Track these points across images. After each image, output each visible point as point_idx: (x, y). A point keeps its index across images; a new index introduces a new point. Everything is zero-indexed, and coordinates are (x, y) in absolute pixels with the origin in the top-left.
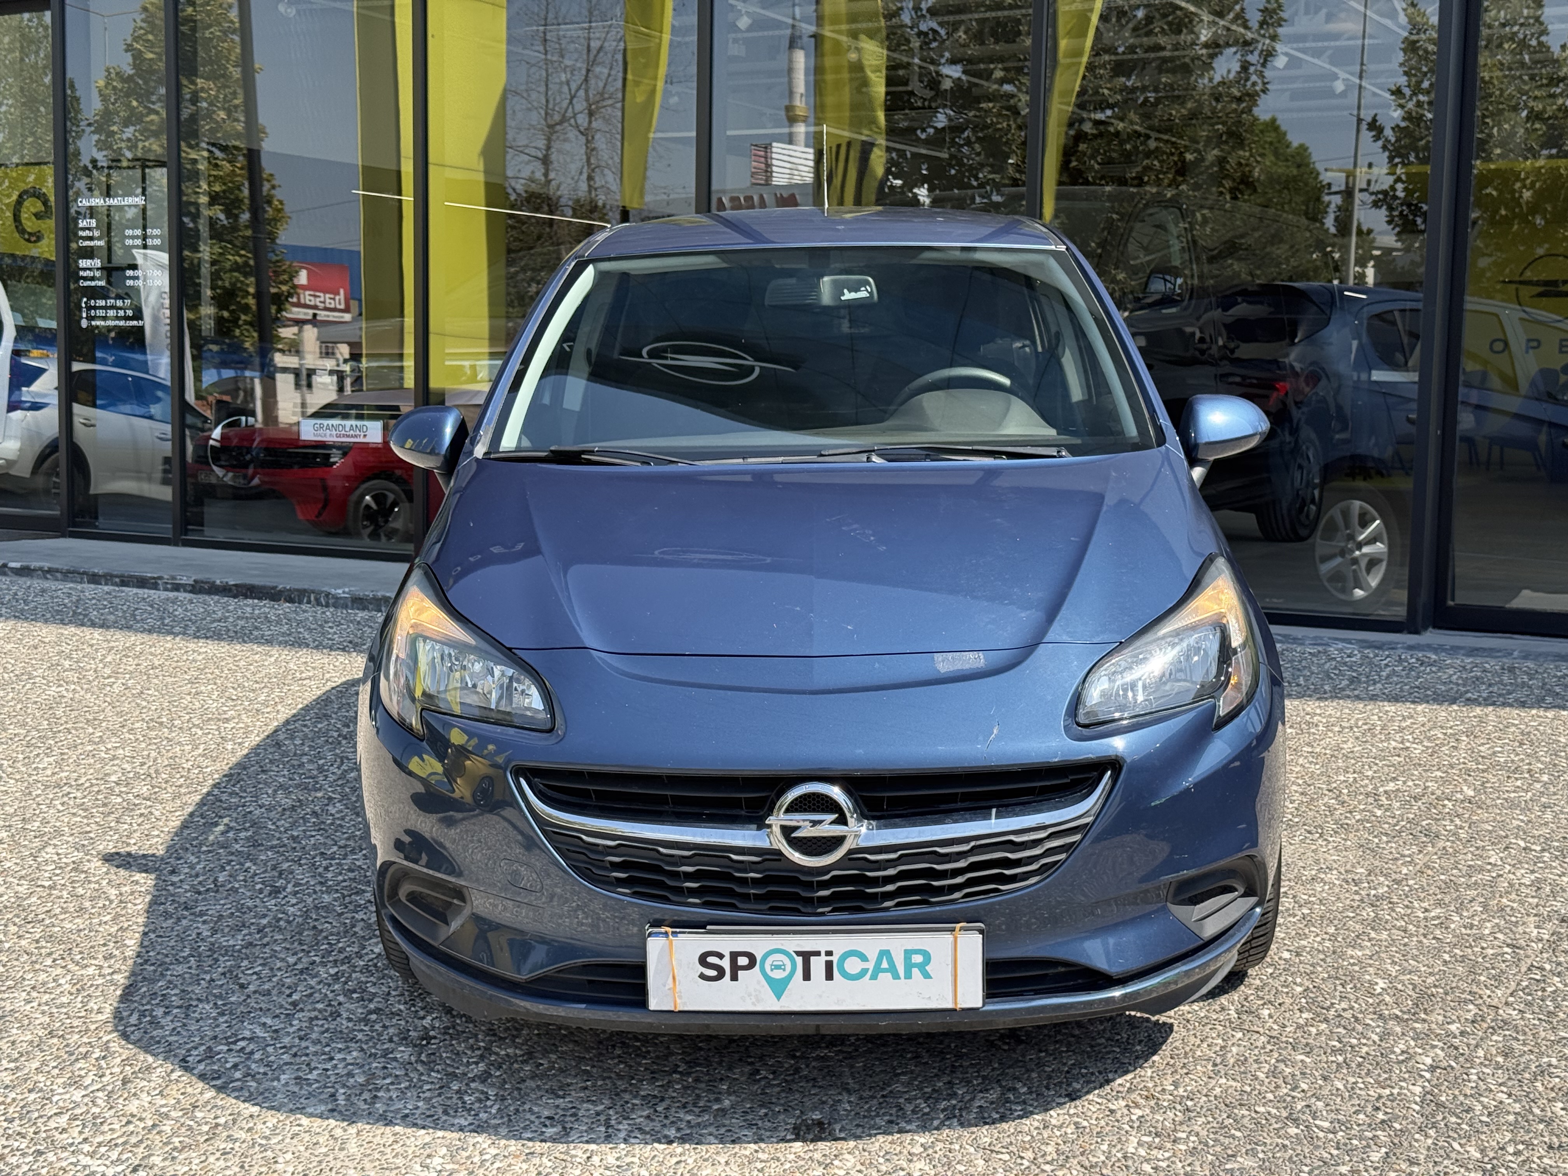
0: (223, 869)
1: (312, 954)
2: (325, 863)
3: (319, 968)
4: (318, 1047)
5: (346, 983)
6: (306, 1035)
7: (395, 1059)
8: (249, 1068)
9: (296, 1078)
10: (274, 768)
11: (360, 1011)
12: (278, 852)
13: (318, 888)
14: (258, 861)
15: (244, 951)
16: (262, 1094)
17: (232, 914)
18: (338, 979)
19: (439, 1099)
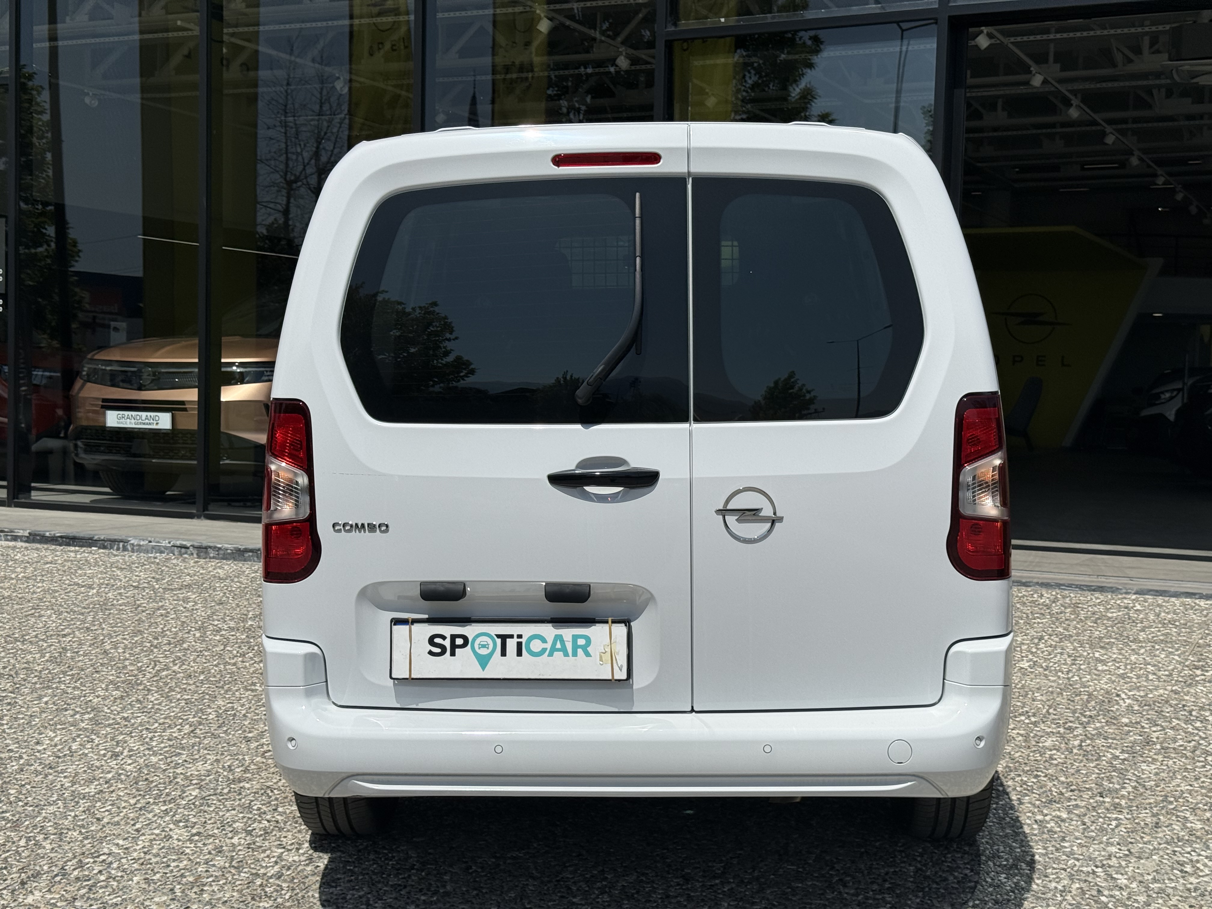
0: (74, 740)
1: (148, 797)
3: (153, 806)
4: (158, 859)
5: (174, 816)
6: (148, 851)
7: (214, 865)
8: (110, 873)
9: (145, 879)
10: (105, 669)
11: (186, 834)
12: (114, 728)
14: (100, 735)
15: (97, 796)
16: (122, 890)
17: (85, 771)
18: (168, 813)
19: (248, 890)
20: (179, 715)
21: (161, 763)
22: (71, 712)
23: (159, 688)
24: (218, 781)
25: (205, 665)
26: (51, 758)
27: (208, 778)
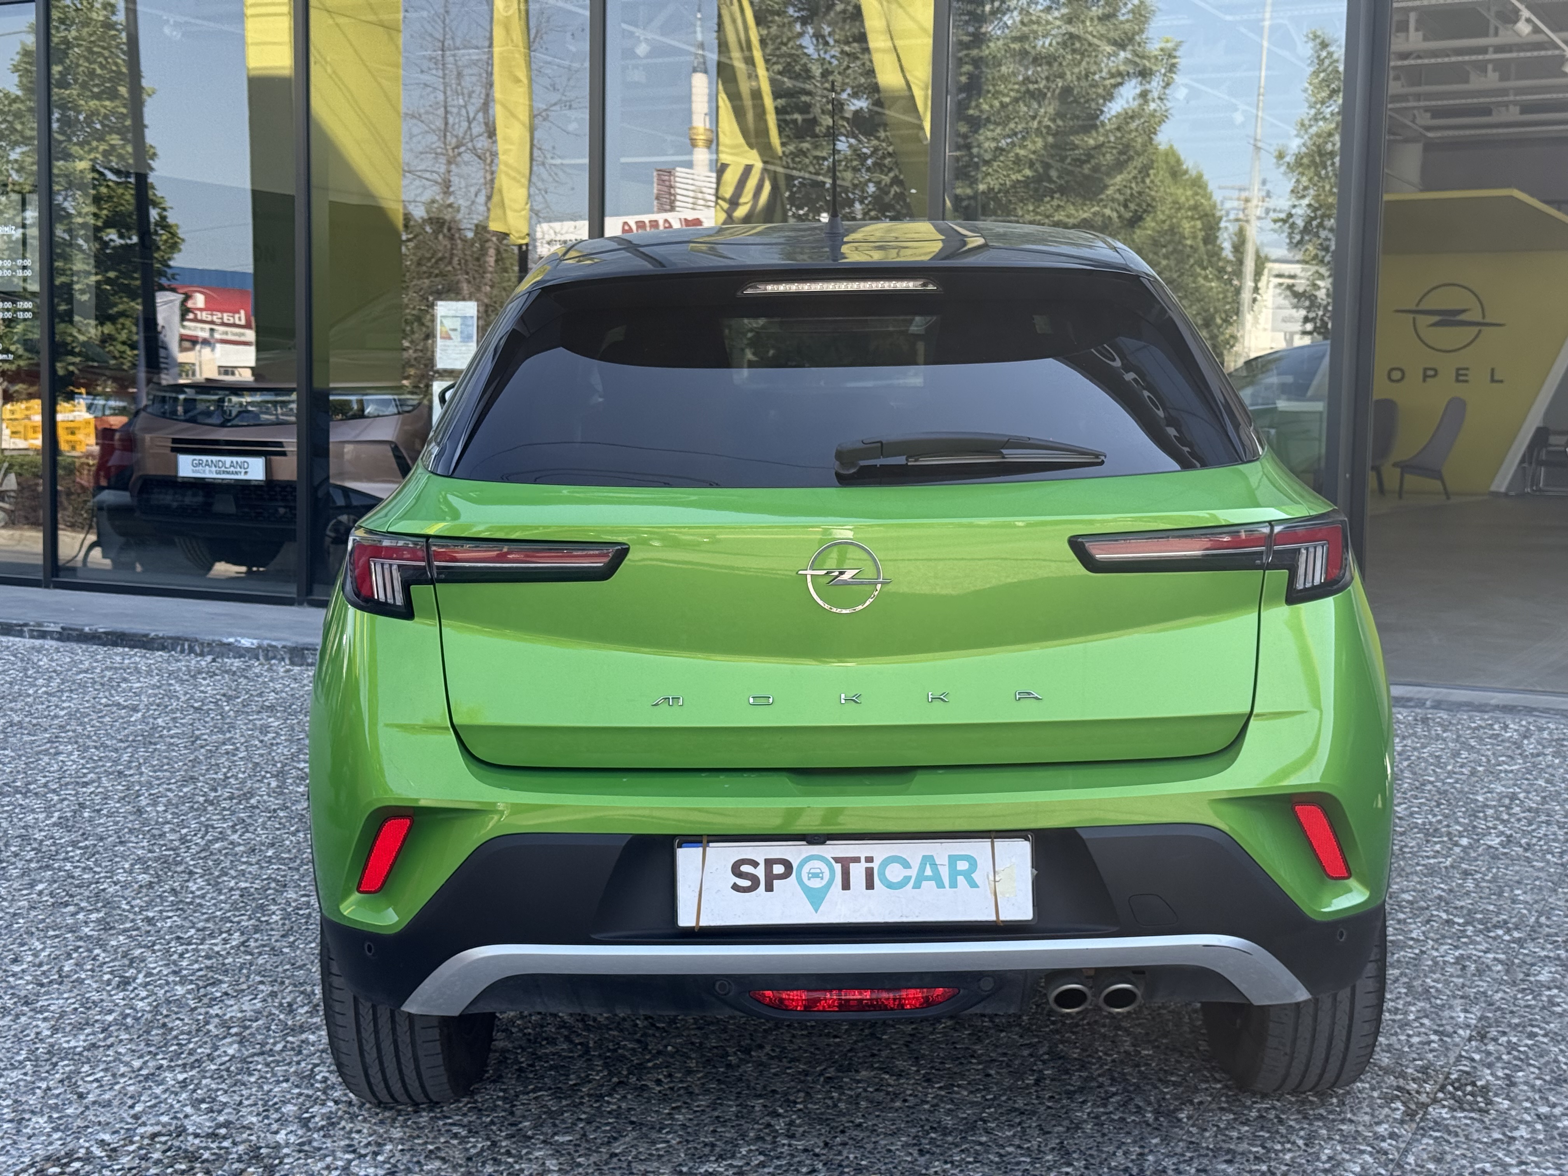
2: (180, 949)
3: (167, 1074)
5: (194, 1091)
10: (133, 839)
11: (208, 1124)
12: (130, 937)
13: (171, 978)
14: (108, 948)
18: (186, 1086)
20: (229, 914)
21: (189, 996)
22: (71, 909)
23: (207, 871)
24: (269, 1029)
25: (278, 833)
26: (30, 987)
27: (255, 1024)
